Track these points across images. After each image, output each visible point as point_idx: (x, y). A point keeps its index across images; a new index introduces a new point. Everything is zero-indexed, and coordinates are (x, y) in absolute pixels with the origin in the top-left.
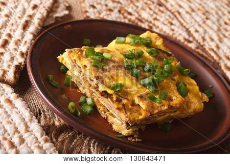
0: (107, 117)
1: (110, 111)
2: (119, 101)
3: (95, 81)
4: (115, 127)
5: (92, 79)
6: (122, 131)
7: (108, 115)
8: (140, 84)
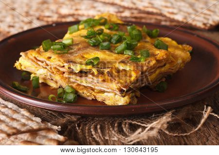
0: (95, 97)
1: (96, 88)
2: (101, 73)
3: (66, 65)
4: (108, 103)
5: (62, 65)
6: (118, 102)
7: (95, 94)
8: (115, 53)
